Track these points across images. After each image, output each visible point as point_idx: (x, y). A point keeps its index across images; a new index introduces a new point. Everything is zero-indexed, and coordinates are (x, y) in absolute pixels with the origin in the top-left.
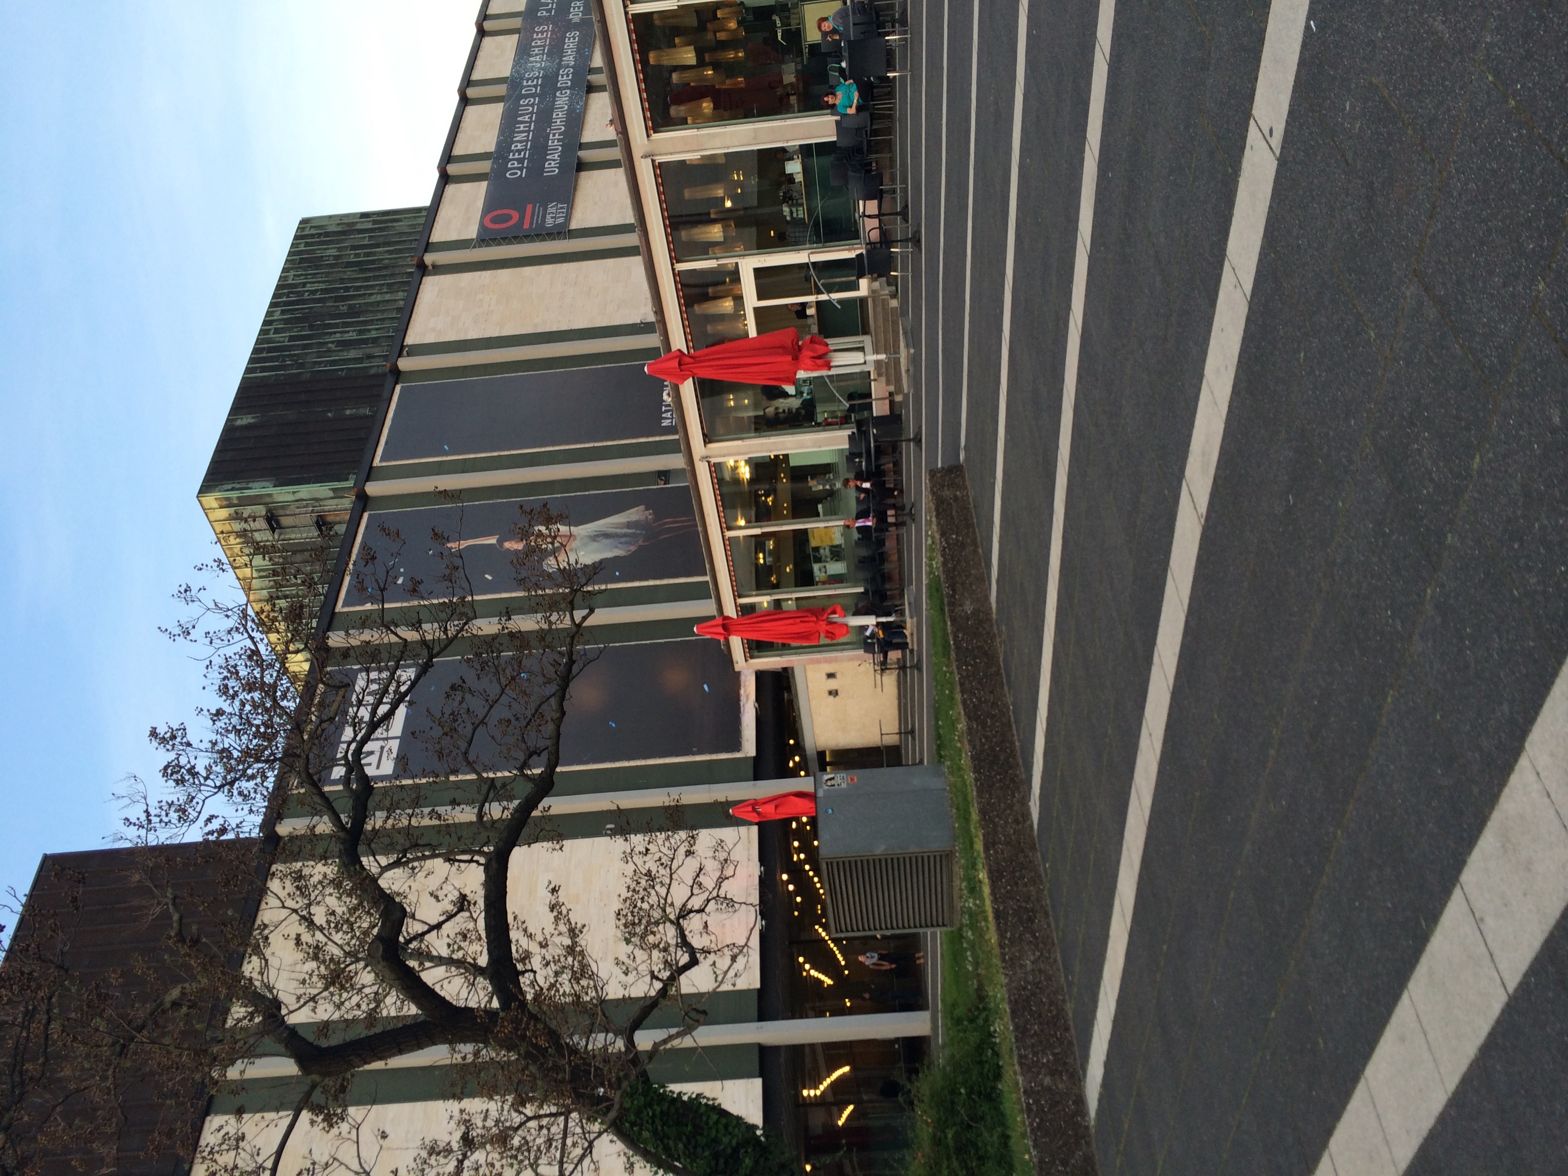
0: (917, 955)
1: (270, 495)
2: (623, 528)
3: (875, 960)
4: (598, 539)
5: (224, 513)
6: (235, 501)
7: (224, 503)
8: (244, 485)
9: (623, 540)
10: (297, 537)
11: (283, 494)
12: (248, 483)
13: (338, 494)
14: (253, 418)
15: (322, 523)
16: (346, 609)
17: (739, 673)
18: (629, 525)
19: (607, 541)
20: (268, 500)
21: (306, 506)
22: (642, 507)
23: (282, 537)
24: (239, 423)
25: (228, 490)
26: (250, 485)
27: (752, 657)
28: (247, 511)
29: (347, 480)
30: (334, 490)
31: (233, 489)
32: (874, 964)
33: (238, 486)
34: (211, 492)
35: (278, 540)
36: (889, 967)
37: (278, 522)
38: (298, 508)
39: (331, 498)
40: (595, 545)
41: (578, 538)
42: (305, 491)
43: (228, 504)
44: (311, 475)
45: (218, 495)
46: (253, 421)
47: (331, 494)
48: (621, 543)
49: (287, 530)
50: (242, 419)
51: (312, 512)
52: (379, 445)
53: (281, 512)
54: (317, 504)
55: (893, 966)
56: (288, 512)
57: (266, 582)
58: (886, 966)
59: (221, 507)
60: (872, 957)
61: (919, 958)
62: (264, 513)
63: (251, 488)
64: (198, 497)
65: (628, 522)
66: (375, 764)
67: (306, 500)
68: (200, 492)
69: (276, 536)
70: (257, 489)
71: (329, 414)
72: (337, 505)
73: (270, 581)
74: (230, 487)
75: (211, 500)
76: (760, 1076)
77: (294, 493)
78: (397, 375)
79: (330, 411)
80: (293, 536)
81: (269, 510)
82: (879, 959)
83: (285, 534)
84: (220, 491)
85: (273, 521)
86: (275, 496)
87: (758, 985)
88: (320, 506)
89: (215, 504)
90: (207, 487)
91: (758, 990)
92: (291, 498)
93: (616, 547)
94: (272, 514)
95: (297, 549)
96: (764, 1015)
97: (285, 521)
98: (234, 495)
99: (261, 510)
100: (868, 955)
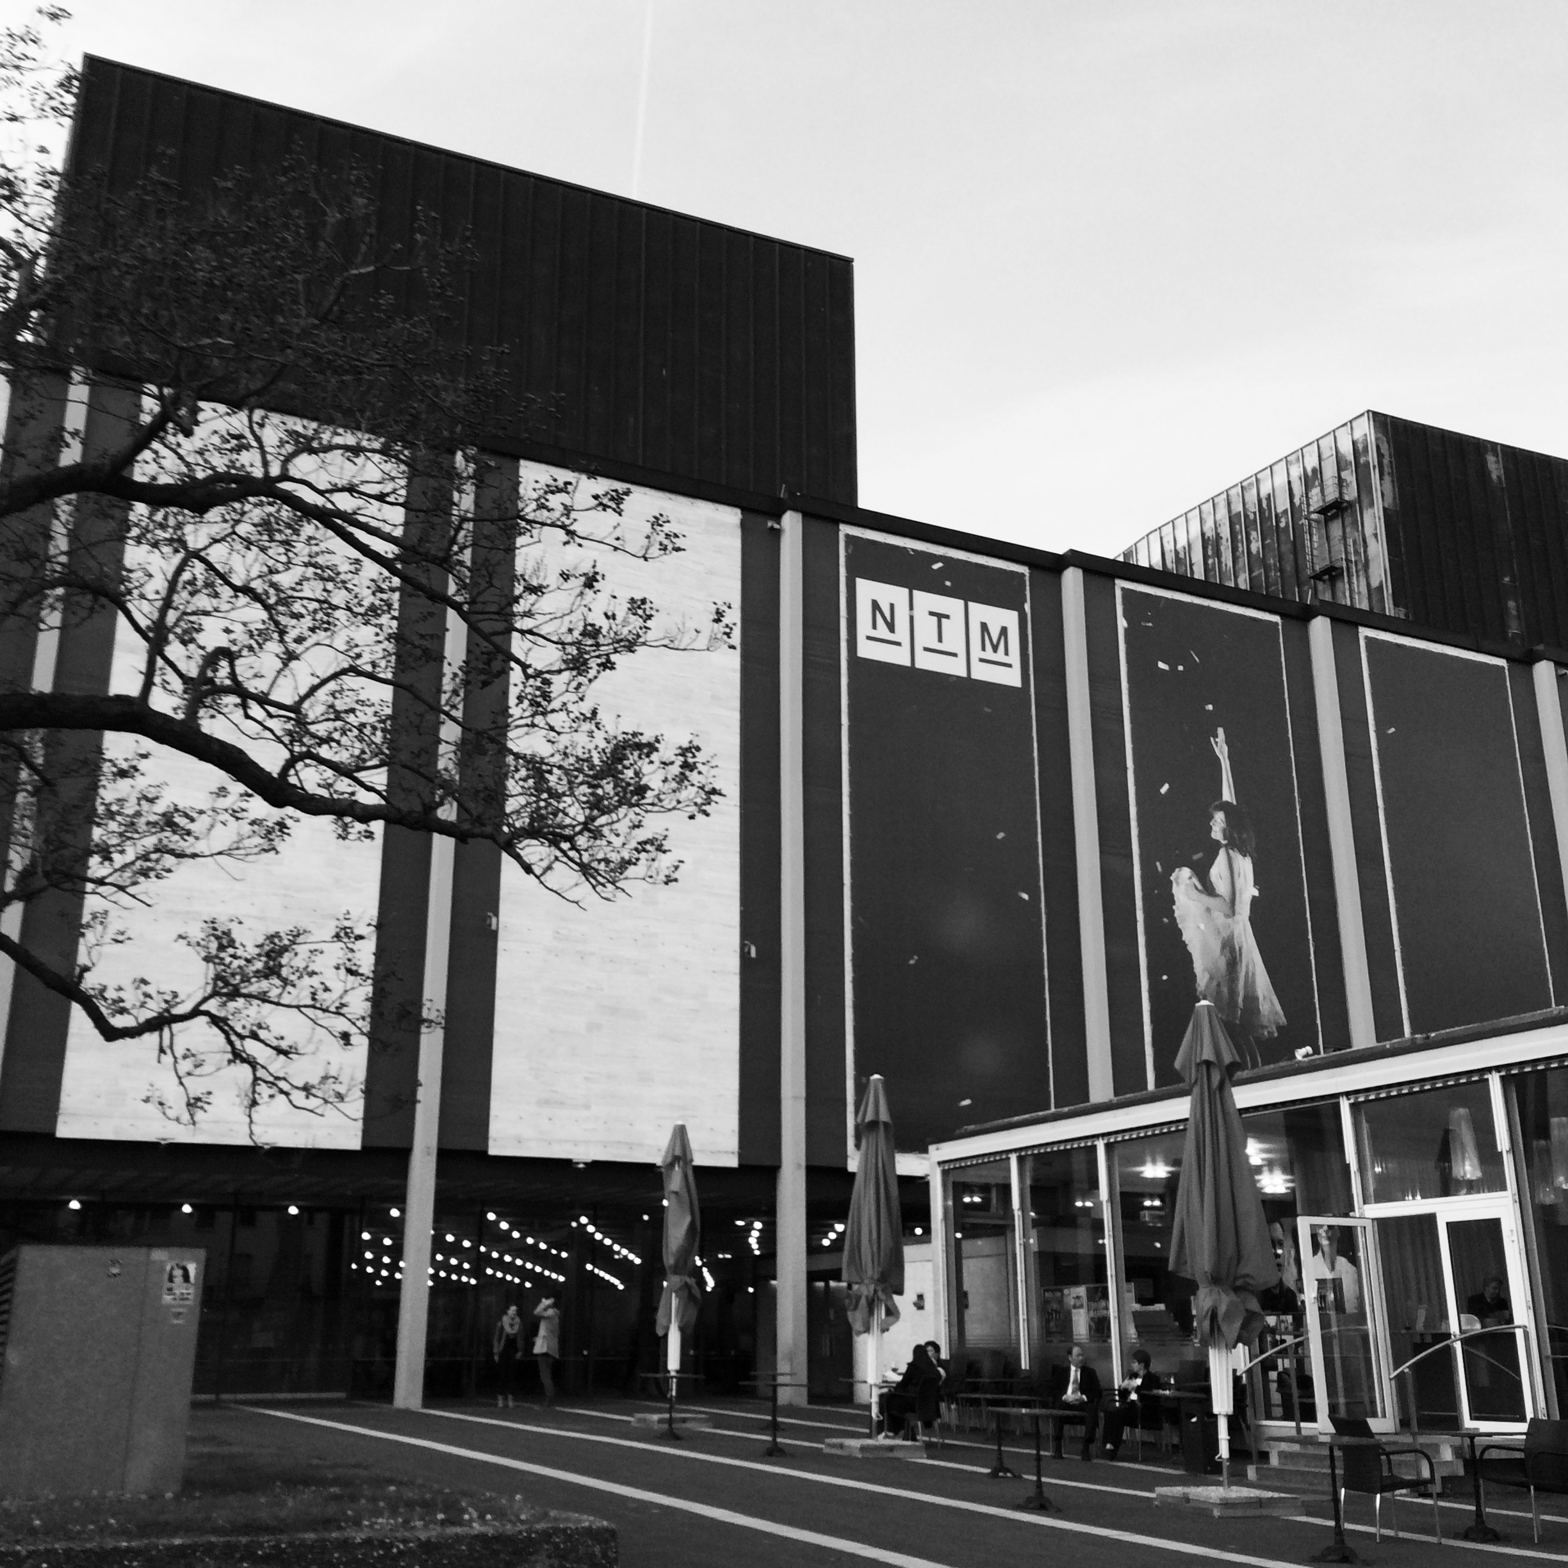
0: (510, 1397)
1: (1372, 505)
2: (1246, 987)
3: (508, 1329)
4: (1227, 951)
5: (1346, 449)
6: (1362, 460)
7: (1360, 446)
8: (1387, 469)
9: (1225, 990)
10: (1314, 542)
11: (1373, 521)
12: (1391, 474)
13: (1375, 593)
14: (1499, 477)
15: (1332, 574)
16: (1118, 594)
17: (926, 1151)
18: (1251, 999)
19: (1222, 963)
20: (1365, 502)
21: (1357, 553)
22: (1283, 1020)
23: (1314, 524)
24: (1491, 459)
25: (1378, 447)
26: (1387, 478)
27: (945, 1173)
28: (1349, 476)
29: (1396, 605)
30: (1380, 588)
31: (1380, 456)
32: (502, 1328)
33: (1386, 461)
34: (1375, 427)
35: (1309, 520)
36: (495, 1350)
37: (1334, 517)
38: (1355, 542)
39: (1368, 585)
40: (1216, 946)
41: (1230, 920)
42: (1378, 551)
43: (1358, 451)
44: (1404, 558)
45: (1372, 439)
46: (1494, 476)
47: (1375, 583)
48: (1219, 985)
49: (1324, 531)
50: (1497, 462)
51: (1348, 561)
52: (1396, 636)
53: (1348, 520)
54: (1360, 567)
55: (496, 1358)
56: (1348, 530)
57: (1253, 507)
58: (498, 1348)
59: (1354, 443)
60: (512, 1326)
61: (506, 1399)
62: (1347, 498)
63: (1381, 478)
64: (1368, 411)
65: (1257, 999)
66: (874, 634)
67: (1365, 552)
68: (1375, 414)
69: (1314, 516)
70: (1381, 490)
71: (1507, 579)
72: (1359, 593)
73: (1255, 513)
74: (1385, 449)
75: (1365, 429)
76: (364, 1147)
77: (1376, 535)
78: (1524, 662)
79: (1513, 580)
80: (1315, 538)
81: (1350, 504)
82: (508, 1335)
83: (1318, 529)
84: (1377, 439)
85: (1336, 510)
86: (1370, 511)
87: (493, 1151)
88: (1357, 572)
89: (1358, 435)
90: (1382, 421)
91: (486, 1152)
92: (1369, 531)
93: (1211, 978)
94: (1346, 509)
95: (1297, 547)
96: (446, 1157)
97: (1336, 529)
98: (1372, 457)
99: (1351, 494)
100: (518, 1320)
